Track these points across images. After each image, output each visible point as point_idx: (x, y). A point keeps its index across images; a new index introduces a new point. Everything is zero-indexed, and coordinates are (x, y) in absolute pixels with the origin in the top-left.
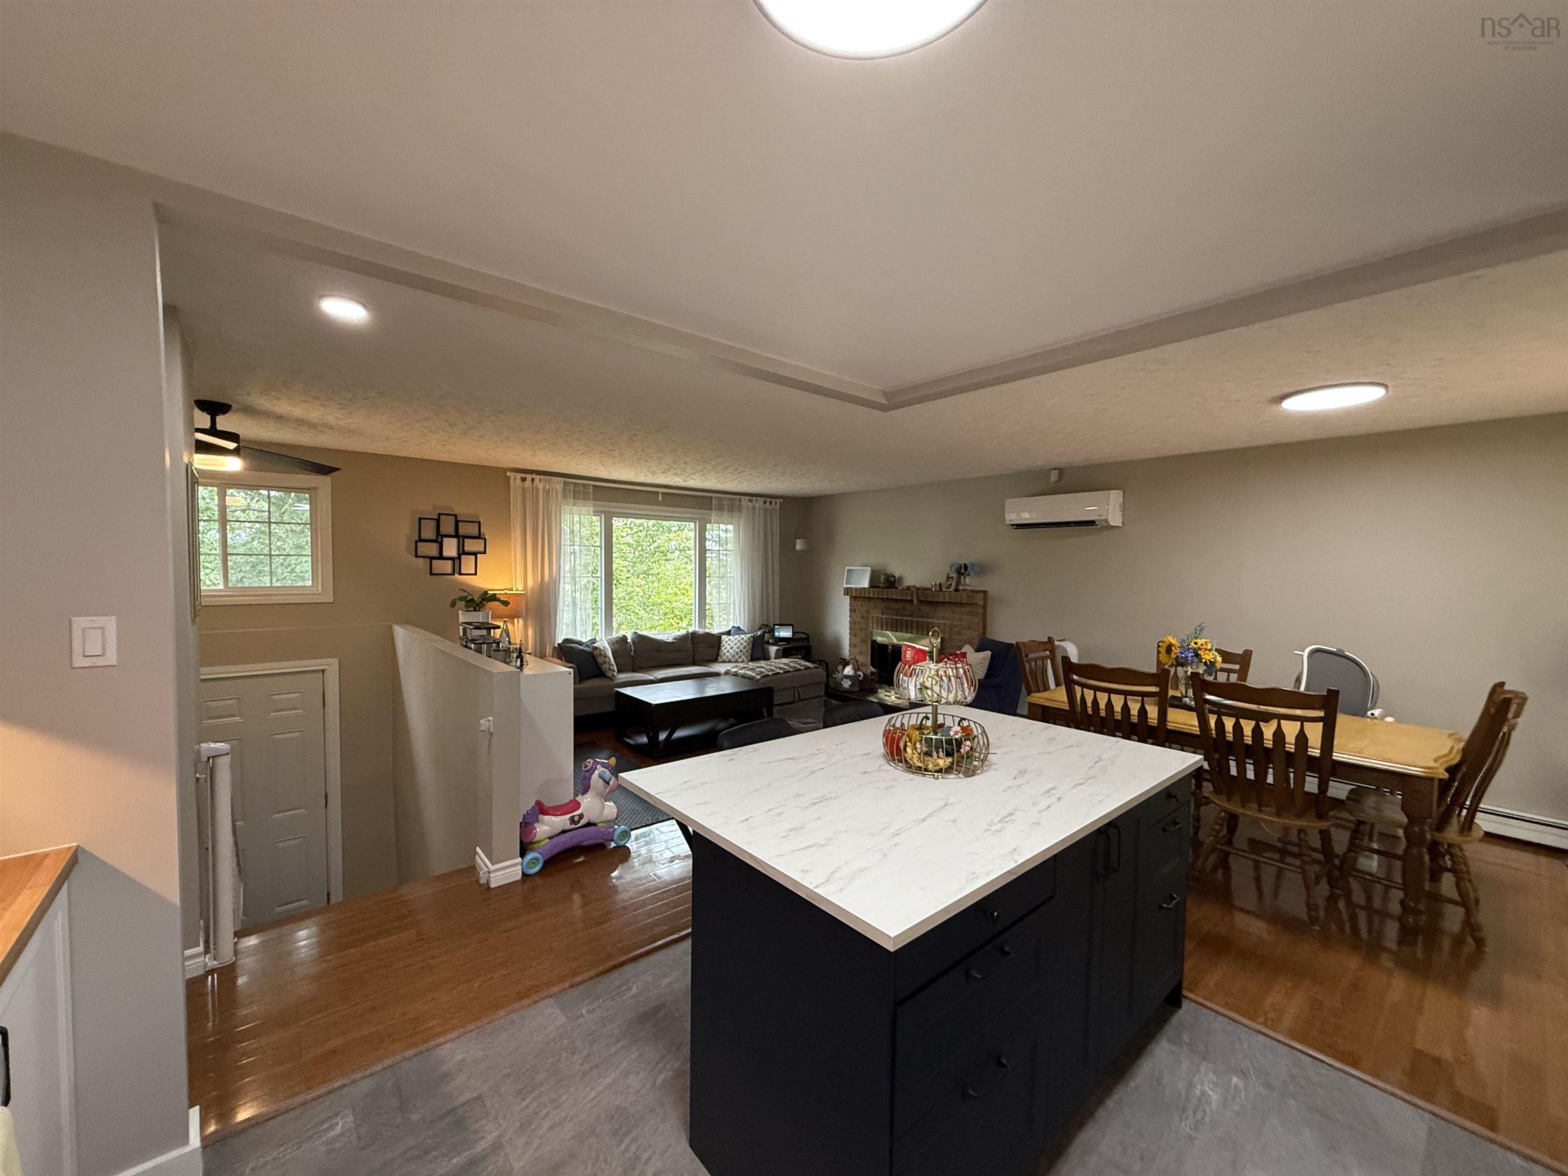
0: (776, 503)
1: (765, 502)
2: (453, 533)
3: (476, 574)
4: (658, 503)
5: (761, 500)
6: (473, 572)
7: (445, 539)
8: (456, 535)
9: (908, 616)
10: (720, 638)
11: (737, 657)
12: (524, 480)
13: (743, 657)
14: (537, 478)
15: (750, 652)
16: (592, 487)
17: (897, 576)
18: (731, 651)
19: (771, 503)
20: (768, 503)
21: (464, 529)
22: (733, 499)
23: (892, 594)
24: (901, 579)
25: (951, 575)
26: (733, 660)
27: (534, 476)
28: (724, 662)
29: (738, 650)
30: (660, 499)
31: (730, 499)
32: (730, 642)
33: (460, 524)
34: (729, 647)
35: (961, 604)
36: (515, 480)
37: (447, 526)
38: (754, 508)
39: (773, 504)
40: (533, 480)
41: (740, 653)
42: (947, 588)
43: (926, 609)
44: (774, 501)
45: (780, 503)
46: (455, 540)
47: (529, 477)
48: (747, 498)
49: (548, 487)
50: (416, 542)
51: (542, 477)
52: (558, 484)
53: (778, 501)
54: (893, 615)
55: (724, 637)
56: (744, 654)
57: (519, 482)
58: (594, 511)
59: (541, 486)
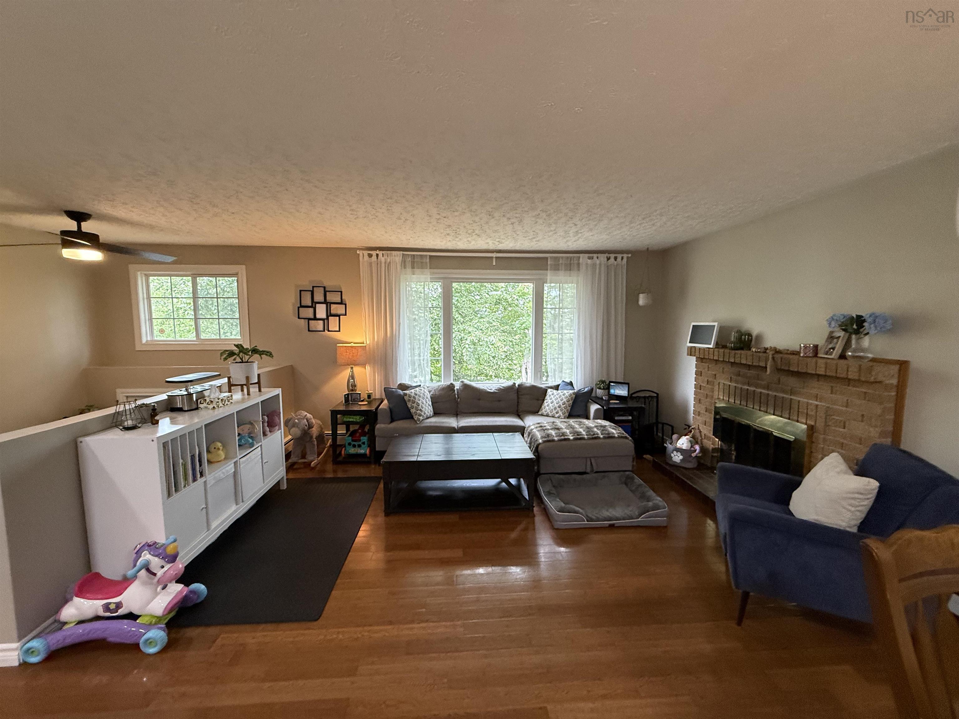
0: (622, 258)
1: (608, 259)
2: (323, 301)
3: (339, 331)
4: (493, 268)
5: (603, 257)
6: (338, 330)
7: (317, 305)
8: (325, 302)
9: (764, 388)
10: (546, 391)
11: (554, 412)
12: (370, 256)
13: (560, 413)
14: (380, 253)
15: (569, 408)
16: (428, 257)
17: (754, 334)
18: (551, 405)
19: (616, 258)
20: (612, 260)
21: (331, 297)
22: (571, 258)
23: (743, 357)
24: (759, 338)
25: (837, 334)
26: (550, 415)
27: (378, 252)
28: (542, 415)
29: (557, 405)
30: (494, 264)
31: (568, 258)
32: (552, 396)
33: (328, 293)
34: (550, 401)
35: (848, 381)
36: (363, 256)
37: (319, 297)
38: (594, 265)
39: (619, 259)
40: (377, 255)
41: (558, 408)
42: (826, 353)
43: (792, 381)
44: (619, 256)
45: (628, 258)
46: (324, 306)
47: (374, 253)
48: (587, 255)
49: (389, 260)
50: (299, 308)
51: (384, 252)
52: (397, 257)
53: (625, 256)
54: (744, 384)
55: (549, 390)
56: (561, 410)
57: (366, 257)
58: (431, 278)
59: (383, 259)
